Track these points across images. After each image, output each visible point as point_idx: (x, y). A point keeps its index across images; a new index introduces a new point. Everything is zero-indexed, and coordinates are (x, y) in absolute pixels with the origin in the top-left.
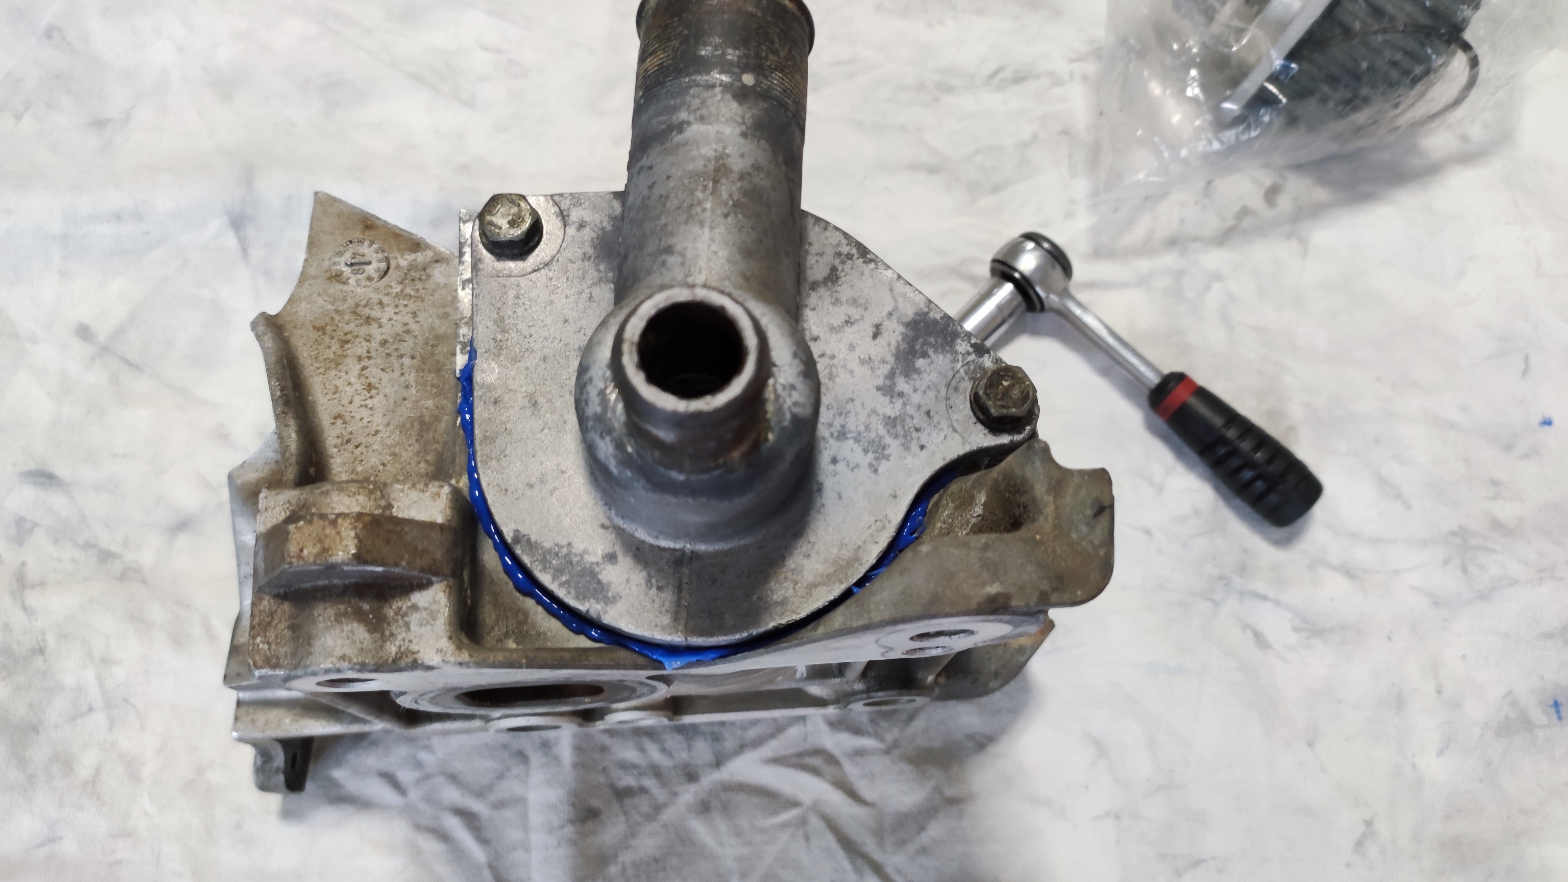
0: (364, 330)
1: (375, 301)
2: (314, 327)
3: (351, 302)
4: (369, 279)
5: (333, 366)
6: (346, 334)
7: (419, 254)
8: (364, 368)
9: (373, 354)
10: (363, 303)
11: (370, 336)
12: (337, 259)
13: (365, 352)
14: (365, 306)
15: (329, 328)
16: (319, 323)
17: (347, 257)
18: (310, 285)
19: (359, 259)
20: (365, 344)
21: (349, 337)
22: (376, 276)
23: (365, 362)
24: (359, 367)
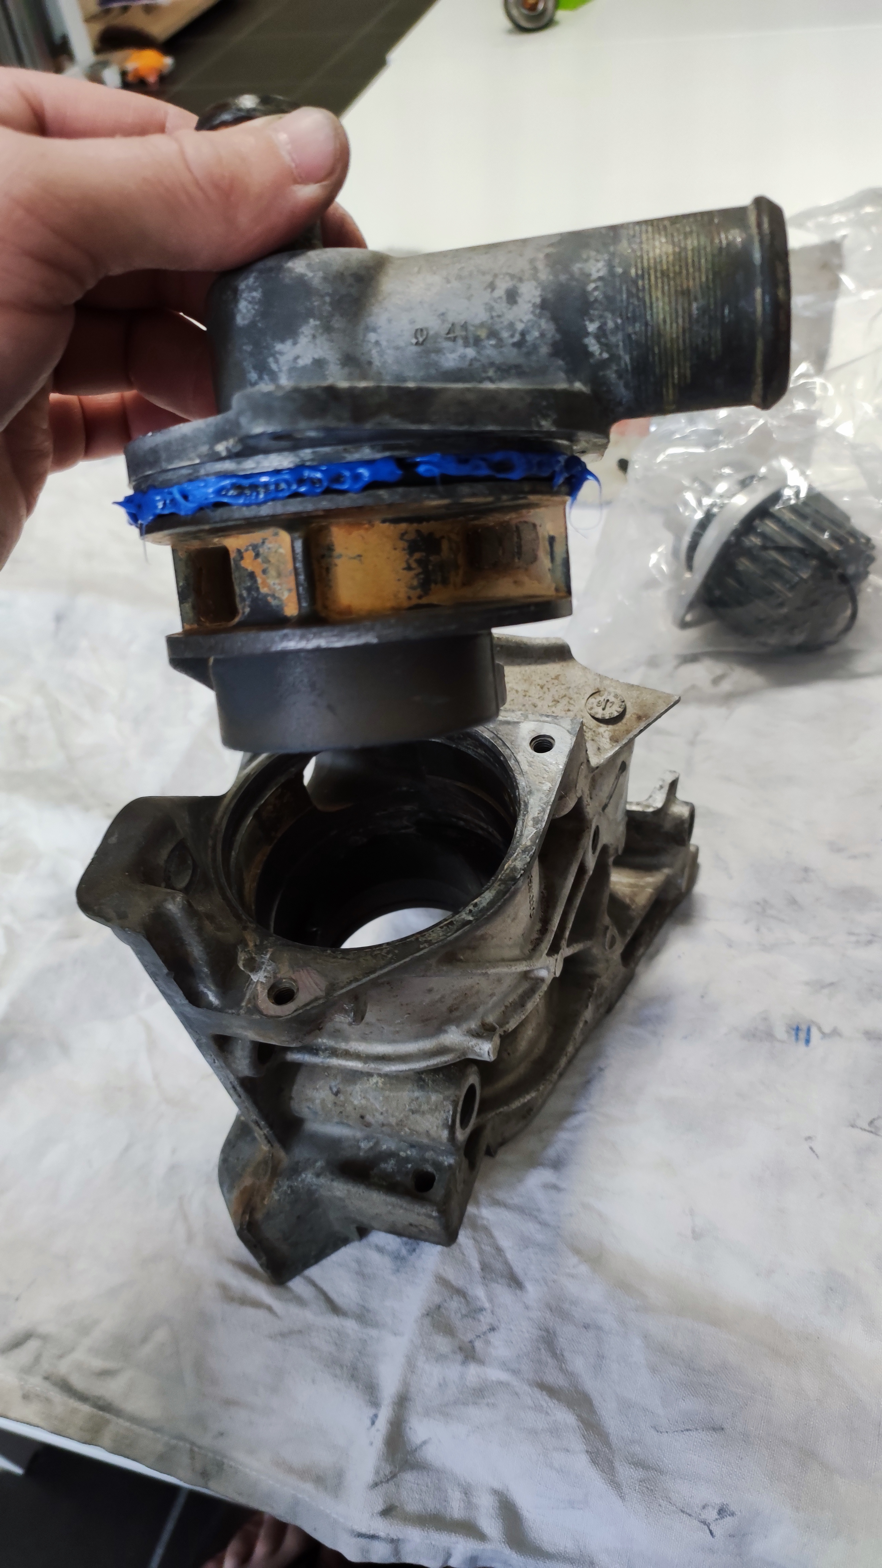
0: (549, 697)
1: (571, 708)
2: (559, 675)
3: (575, 696)
4: (591, 708)
5: (525, 678)
6: (548, 689)
7: (608, 740)
8: (517, 691)
9: (527, 698)
10: (572, 702)
11: (543, 699)
12: (613, 694)
13: (530, 695)
14: (569, 702)
15: (556, 682)
16: (562, 678)
17: (612, 699)
18: (595, 679)
19: (609, 704)
20: (537, 696)
21: (545, 689)
22: (593, 712)
23: (521, 693)
24: (519, 690)
